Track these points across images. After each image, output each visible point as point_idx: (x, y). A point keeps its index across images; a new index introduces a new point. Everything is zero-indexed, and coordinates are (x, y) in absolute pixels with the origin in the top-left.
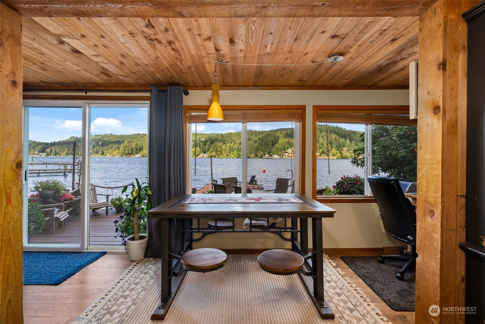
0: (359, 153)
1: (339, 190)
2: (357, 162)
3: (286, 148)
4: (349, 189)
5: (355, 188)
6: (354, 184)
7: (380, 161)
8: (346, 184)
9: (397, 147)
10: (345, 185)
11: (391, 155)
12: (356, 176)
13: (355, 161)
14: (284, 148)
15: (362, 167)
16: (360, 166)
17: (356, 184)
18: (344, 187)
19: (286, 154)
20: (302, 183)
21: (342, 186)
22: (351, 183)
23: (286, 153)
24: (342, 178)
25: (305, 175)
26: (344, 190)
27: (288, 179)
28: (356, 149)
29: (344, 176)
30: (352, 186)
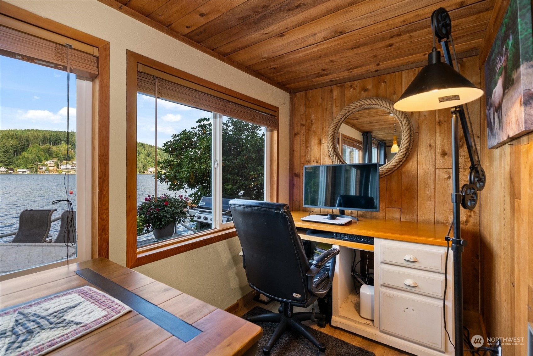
0: (163, 166)
1: (143, 217)
2: (160, 177)
3: (43, 159)
4: (157, 213)
5: (166, 211)
6: (163, 206)
7: (188, 175)
8: (153, 207)
9: (206, 160)
10: (152, 209)
11: (201, 168)
12: (165, 195)
13: (158, 176)
14: (39, 159)
15: (166, 183)
16: (164, 182)
17: (167, 206)
18: (151, 211)
19: (44, 167)
20: (99, 229)
21: (147, 211)
22: (160, 206)
23: (43, 165)
24: (146, 199)
25: (108, 209)
26: (151, 215)
27: (50, 211)
28: (159, 161)
29: (149, 196)
30: (161, 210)
